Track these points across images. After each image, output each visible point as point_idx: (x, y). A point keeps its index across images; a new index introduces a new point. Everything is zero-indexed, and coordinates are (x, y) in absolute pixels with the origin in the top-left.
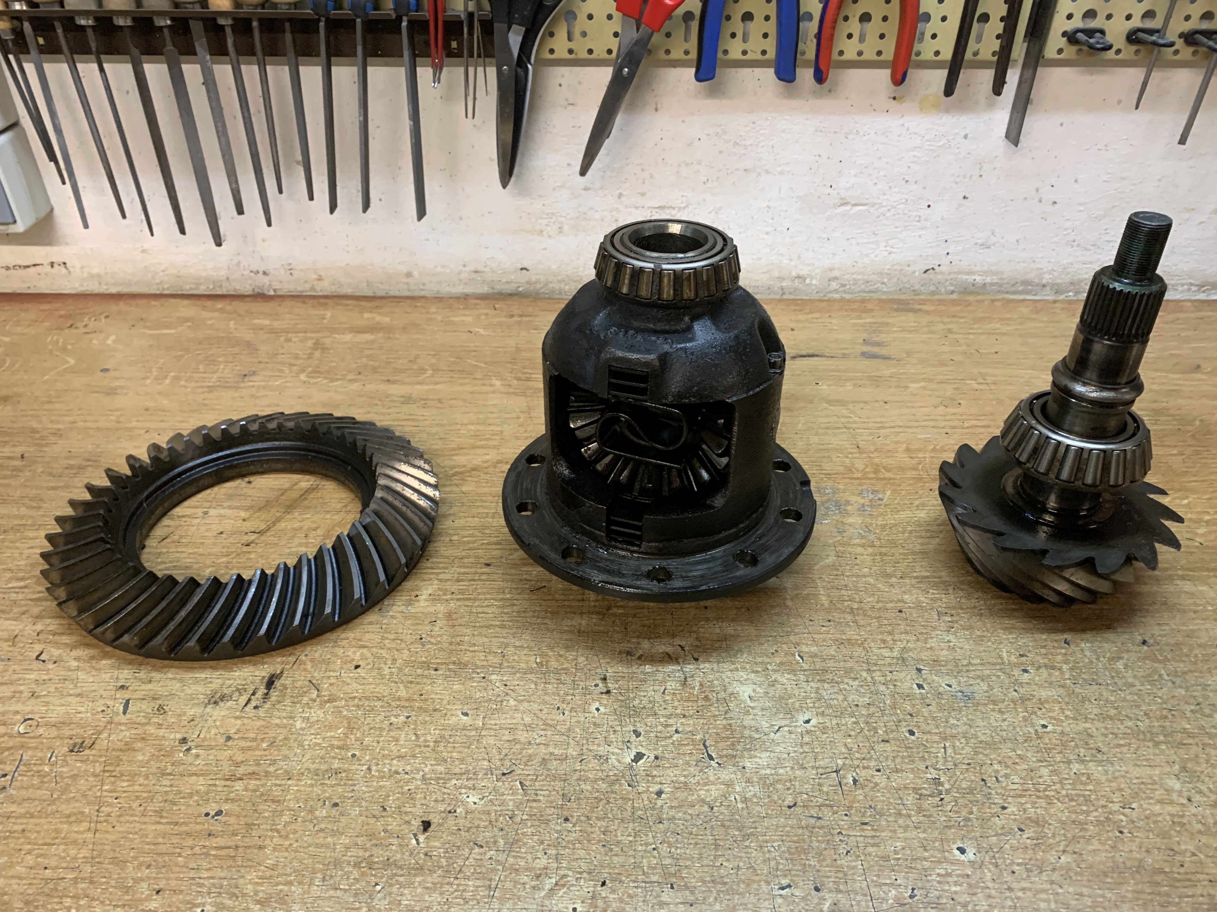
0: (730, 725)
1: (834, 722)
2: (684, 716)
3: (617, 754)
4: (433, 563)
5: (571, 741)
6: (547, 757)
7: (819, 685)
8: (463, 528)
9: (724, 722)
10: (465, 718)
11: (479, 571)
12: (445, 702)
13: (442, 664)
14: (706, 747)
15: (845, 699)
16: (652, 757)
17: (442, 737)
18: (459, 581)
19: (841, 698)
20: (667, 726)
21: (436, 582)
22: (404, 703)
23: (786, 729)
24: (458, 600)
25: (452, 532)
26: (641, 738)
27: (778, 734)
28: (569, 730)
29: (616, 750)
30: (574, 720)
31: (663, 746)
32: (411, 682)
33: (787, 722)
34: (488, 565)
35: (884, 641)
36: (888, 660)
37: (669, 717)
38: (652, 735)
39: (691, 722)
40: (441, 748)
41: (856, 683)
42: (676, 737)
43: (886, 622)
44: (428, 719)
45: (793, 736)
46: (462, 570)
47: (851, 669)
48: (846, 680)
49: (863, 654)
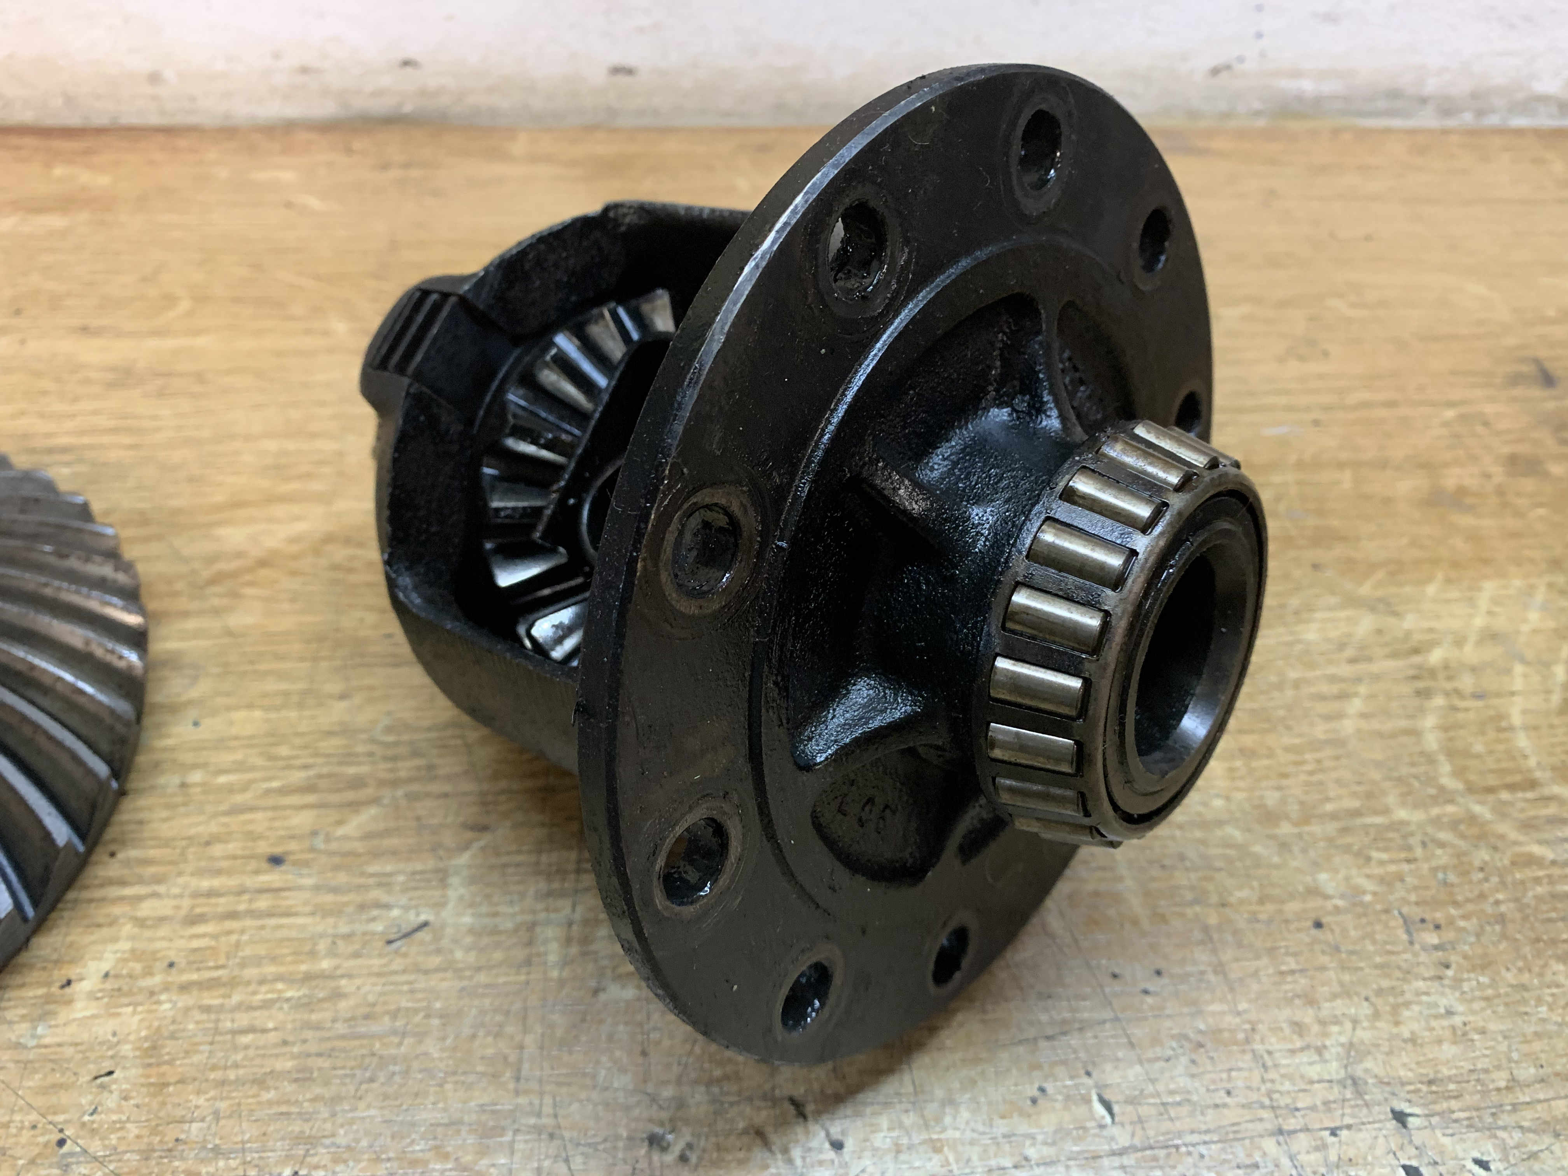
4: (127, 863)
8: (221, 744)
11: (252, 882)
18: (193, 920)
21: (128, 929)
24: (184, 988)
25: (188, 758)
34: (276, 861)
46: (206, 884)
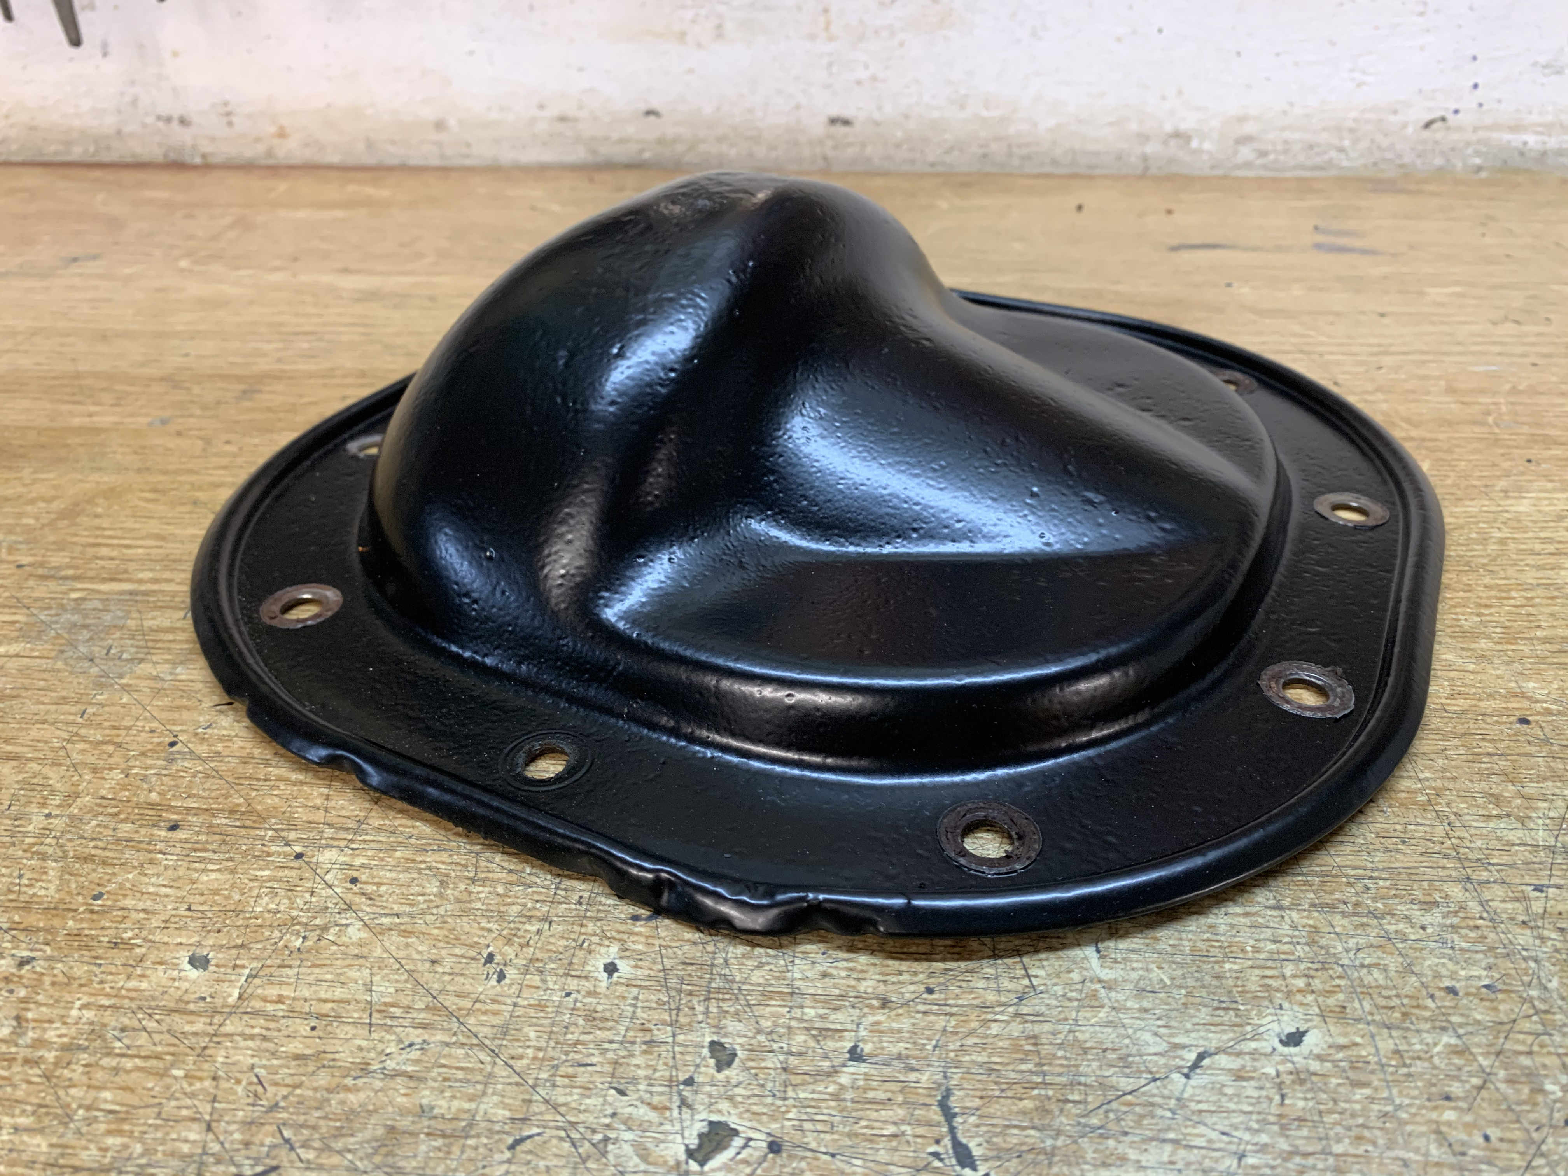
0: (1035, 1039)
1: (1386, 1044)
2: (885, 1003)
3: (643, 1127)
5: (501, 1072)
6: (405, 1123)
7: (1316, 918)
9: (1016, 1029)
10: (194, 974)
12: (155, 922)
13: (197, 812)
14: (949, 1115)
15: (1408, 969)
16: (761, 1144)
17: (96, 1032)
19: (1393, 963)
20: (824, 1033)
22: (36, 920)
23: (1223, 1060)
26: (732, 1073)
27: (1197, 1080)
28: (504, 1030)
29: (643, 1113)
30: (530, 997)
31: (802, 1105)
32: (88, 859)
33: (1227, 1037)
35: (1497, 800)
36: (1522, 854)
37: (833, 1003)
38: (772, 1062)
39: (905, 1024)
40: (76, 1072)
41: (1434, 918)
42: (851, 1073)
43: (1490, 748)
44: (79, 971)
45: (1250, 1089)
47: (1411, 875)
48: (1402, 909)
49: (1440, 832)
